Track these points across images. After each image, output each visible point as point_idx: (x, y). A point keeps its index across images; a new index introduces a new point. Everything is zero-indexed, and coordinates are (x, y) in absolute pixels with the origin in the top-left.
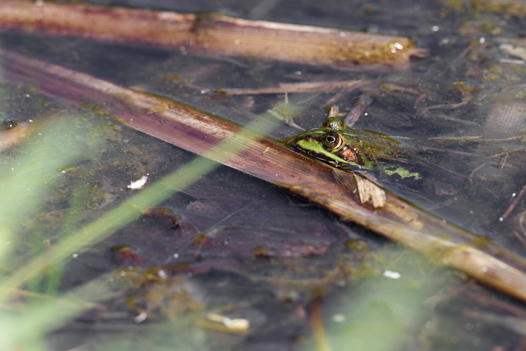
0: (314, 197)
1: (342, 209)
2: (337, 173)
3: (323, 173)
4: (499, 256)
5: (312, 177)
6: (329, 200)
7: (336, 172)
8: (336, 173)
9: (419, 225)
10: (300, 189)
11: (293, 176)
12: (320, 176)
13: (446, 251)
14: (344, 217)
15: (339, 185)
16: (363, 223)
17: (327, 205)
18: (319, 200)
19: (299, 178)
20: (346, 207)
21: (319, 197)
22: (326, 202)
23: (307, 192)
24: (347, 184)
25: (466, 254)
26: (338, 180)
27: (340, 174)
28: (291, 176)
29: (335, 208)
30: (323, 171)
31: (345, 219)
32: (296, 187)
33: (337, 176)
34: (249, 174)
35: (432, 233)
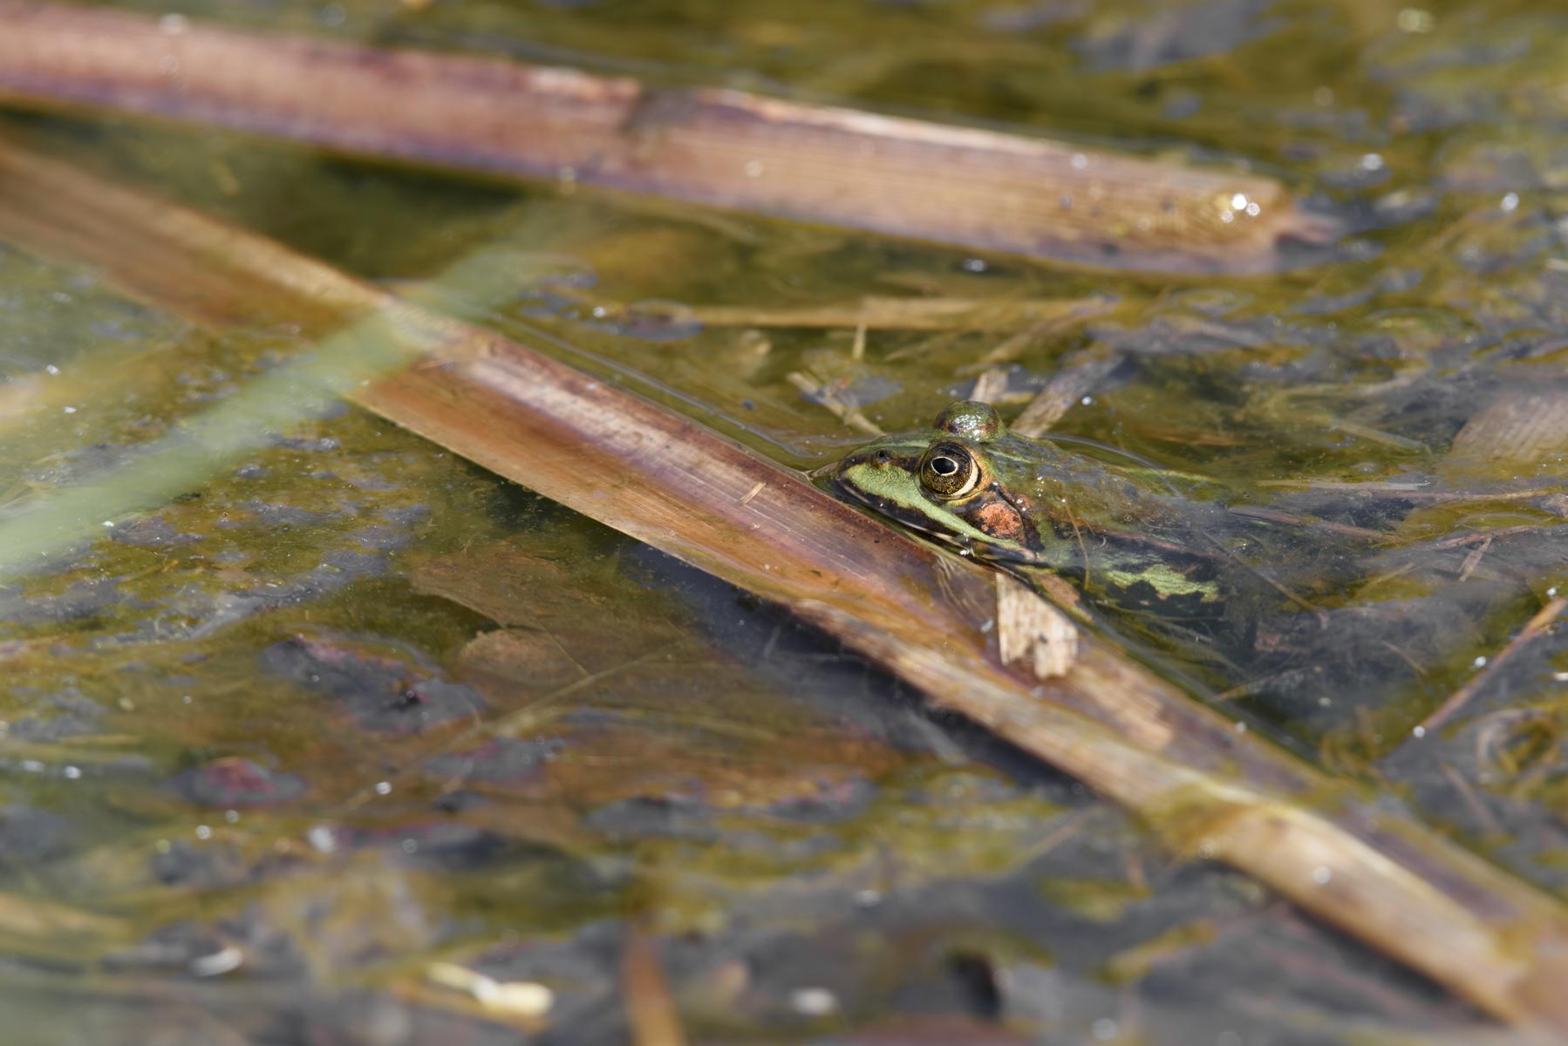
0: (856, 637)
1: (932, 675)
2: (949, 568)
3: (906, 568)
5: (874, 578)
6: (900, 646)
7: (945, 567)
8: (943, 569)
9: (1161, 733)
10: (818, 608)
11: (819, 574)
12: (900, 577)
14: (932, 697)
15: (948, 607)
16: (988, 719)
17: (890, 662)
18: (871, 644)
19: (834, 578)
20: (948, 669)
21: (872, 636)
22: (888, 652)
23: (838, 619)
24: (968, 601)
25: (1277, 826)
26: (947, 592)
27: (956, 573)
28: (811, 574)
29: (912, 671)
30: (911, 563)
31: (934, 706)
32: (808, 604)
33: (947, 576)
34: (681, 558)
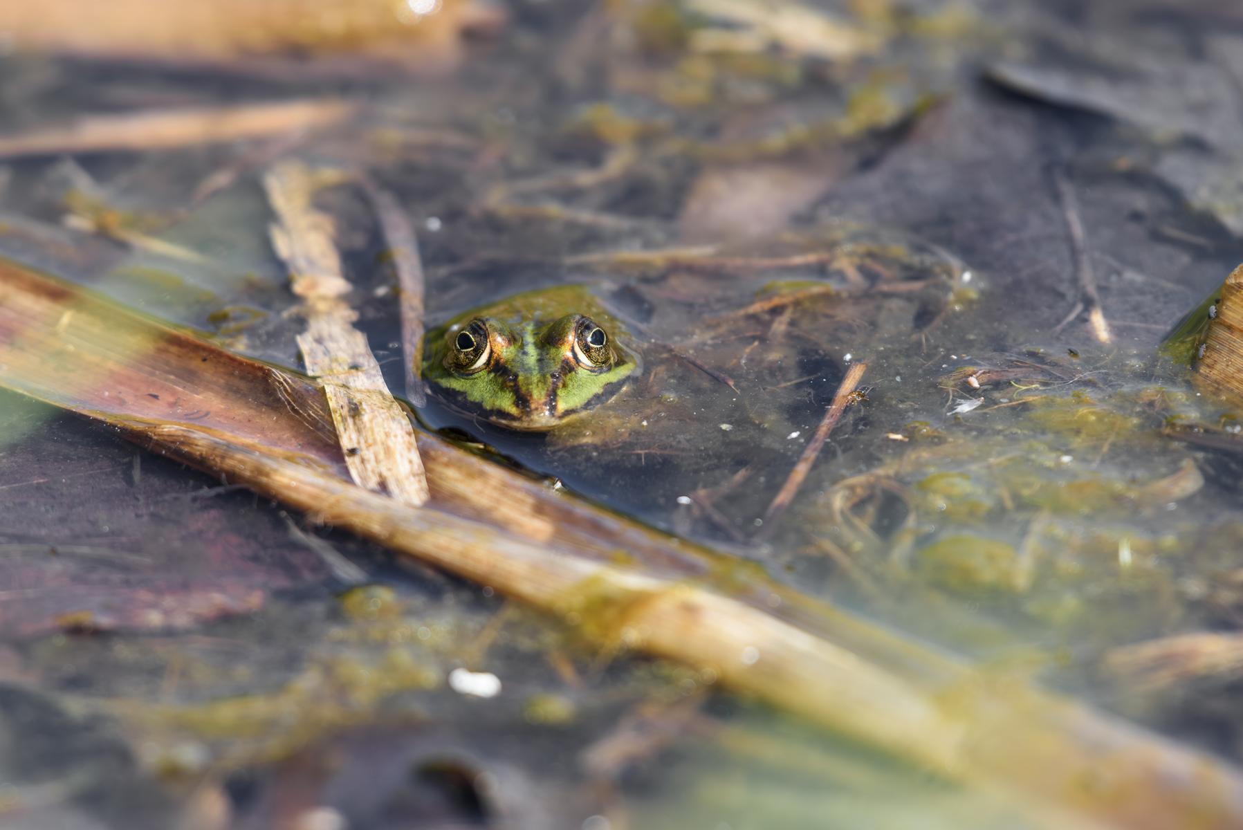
0: (223, 457)
1: (309, 489)
2: (285, 380)
3: (243, 385)
4: (784, 614)
5: (210, 395)
6: (269, 464)
7: (282, 380)
8: (281, 383)
9: (541, 527)
10: (180, 433)
11: (156, 397)
12: (232, 392)
13: (629, 605)
14: (317, 513)
15: (291, 418)
16: (376, 528)
17: (264, 479)
18: (240, 463)
19: (172, 399)
20: (321, 481)
21: (239, 456)
22: (260, 471)
23: (201, 440)
24: (315, 412)
25: (690, 610)
26: (289, 403)
27: (294, 385)
28: (150, 397)
29: (288, 487)
30: (242, 378)
31: (320, 520)
32: (170, 428)
33: (286, 390)
34: (25, 393)
35: (580, 551)
